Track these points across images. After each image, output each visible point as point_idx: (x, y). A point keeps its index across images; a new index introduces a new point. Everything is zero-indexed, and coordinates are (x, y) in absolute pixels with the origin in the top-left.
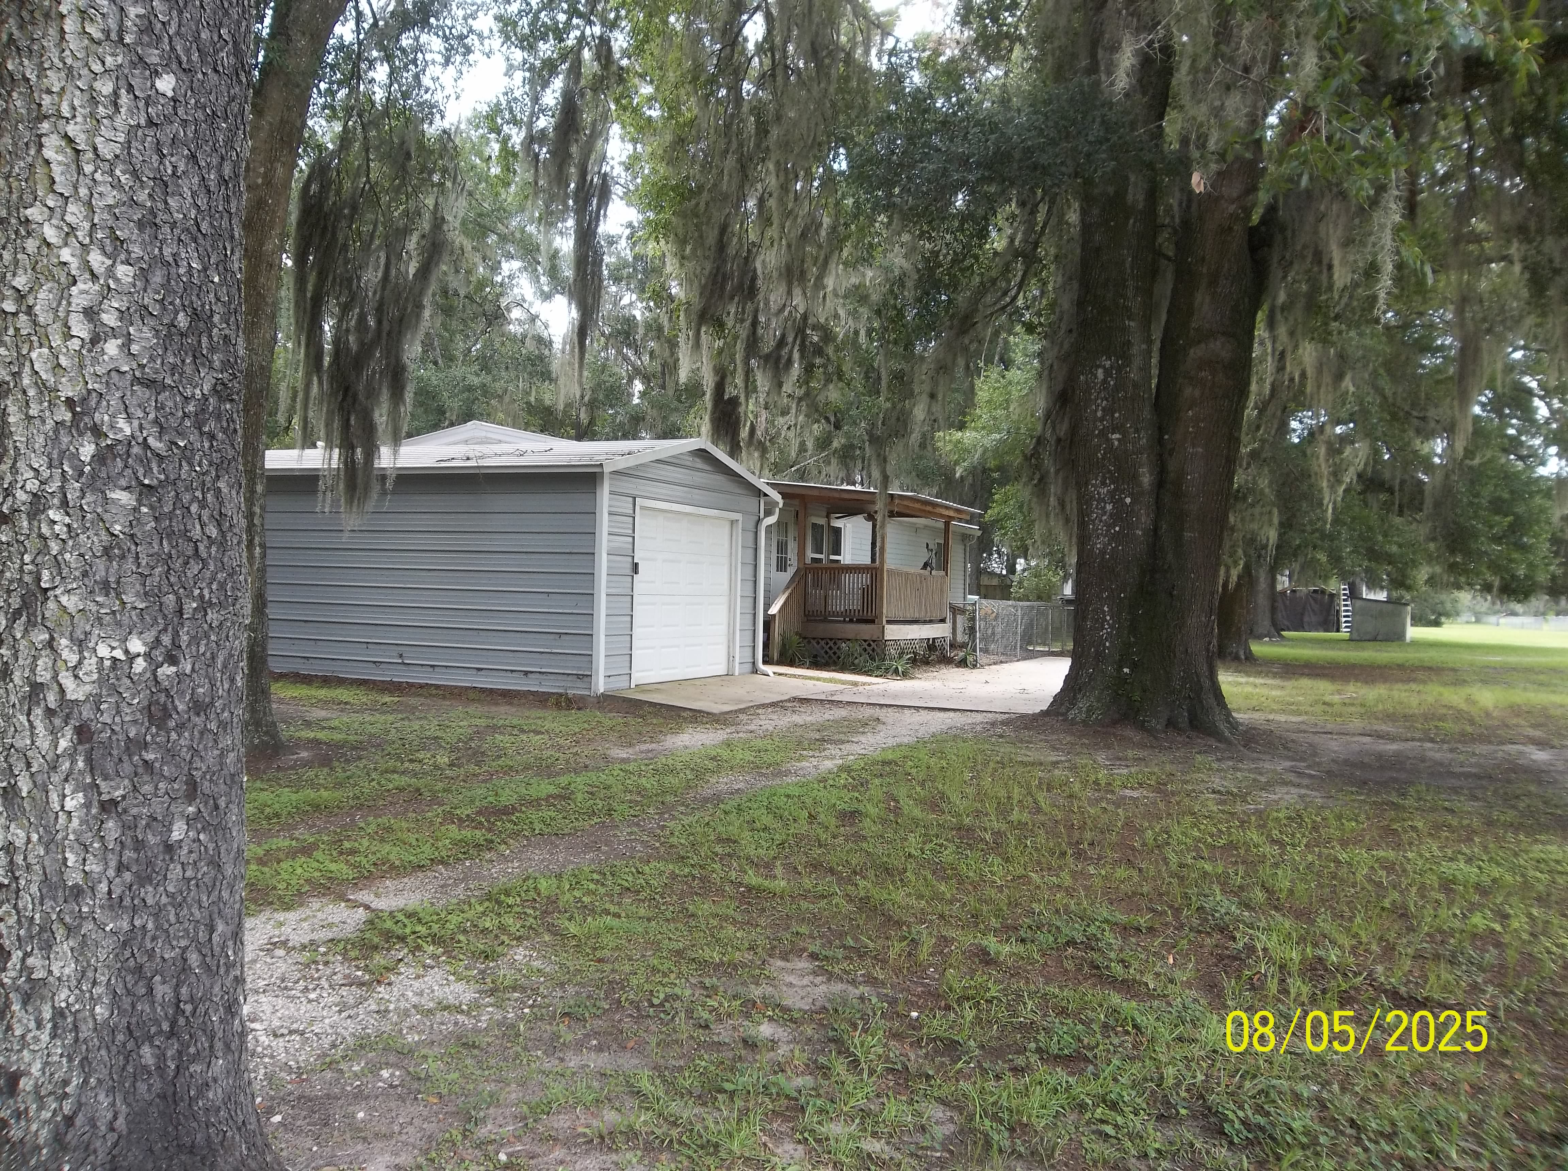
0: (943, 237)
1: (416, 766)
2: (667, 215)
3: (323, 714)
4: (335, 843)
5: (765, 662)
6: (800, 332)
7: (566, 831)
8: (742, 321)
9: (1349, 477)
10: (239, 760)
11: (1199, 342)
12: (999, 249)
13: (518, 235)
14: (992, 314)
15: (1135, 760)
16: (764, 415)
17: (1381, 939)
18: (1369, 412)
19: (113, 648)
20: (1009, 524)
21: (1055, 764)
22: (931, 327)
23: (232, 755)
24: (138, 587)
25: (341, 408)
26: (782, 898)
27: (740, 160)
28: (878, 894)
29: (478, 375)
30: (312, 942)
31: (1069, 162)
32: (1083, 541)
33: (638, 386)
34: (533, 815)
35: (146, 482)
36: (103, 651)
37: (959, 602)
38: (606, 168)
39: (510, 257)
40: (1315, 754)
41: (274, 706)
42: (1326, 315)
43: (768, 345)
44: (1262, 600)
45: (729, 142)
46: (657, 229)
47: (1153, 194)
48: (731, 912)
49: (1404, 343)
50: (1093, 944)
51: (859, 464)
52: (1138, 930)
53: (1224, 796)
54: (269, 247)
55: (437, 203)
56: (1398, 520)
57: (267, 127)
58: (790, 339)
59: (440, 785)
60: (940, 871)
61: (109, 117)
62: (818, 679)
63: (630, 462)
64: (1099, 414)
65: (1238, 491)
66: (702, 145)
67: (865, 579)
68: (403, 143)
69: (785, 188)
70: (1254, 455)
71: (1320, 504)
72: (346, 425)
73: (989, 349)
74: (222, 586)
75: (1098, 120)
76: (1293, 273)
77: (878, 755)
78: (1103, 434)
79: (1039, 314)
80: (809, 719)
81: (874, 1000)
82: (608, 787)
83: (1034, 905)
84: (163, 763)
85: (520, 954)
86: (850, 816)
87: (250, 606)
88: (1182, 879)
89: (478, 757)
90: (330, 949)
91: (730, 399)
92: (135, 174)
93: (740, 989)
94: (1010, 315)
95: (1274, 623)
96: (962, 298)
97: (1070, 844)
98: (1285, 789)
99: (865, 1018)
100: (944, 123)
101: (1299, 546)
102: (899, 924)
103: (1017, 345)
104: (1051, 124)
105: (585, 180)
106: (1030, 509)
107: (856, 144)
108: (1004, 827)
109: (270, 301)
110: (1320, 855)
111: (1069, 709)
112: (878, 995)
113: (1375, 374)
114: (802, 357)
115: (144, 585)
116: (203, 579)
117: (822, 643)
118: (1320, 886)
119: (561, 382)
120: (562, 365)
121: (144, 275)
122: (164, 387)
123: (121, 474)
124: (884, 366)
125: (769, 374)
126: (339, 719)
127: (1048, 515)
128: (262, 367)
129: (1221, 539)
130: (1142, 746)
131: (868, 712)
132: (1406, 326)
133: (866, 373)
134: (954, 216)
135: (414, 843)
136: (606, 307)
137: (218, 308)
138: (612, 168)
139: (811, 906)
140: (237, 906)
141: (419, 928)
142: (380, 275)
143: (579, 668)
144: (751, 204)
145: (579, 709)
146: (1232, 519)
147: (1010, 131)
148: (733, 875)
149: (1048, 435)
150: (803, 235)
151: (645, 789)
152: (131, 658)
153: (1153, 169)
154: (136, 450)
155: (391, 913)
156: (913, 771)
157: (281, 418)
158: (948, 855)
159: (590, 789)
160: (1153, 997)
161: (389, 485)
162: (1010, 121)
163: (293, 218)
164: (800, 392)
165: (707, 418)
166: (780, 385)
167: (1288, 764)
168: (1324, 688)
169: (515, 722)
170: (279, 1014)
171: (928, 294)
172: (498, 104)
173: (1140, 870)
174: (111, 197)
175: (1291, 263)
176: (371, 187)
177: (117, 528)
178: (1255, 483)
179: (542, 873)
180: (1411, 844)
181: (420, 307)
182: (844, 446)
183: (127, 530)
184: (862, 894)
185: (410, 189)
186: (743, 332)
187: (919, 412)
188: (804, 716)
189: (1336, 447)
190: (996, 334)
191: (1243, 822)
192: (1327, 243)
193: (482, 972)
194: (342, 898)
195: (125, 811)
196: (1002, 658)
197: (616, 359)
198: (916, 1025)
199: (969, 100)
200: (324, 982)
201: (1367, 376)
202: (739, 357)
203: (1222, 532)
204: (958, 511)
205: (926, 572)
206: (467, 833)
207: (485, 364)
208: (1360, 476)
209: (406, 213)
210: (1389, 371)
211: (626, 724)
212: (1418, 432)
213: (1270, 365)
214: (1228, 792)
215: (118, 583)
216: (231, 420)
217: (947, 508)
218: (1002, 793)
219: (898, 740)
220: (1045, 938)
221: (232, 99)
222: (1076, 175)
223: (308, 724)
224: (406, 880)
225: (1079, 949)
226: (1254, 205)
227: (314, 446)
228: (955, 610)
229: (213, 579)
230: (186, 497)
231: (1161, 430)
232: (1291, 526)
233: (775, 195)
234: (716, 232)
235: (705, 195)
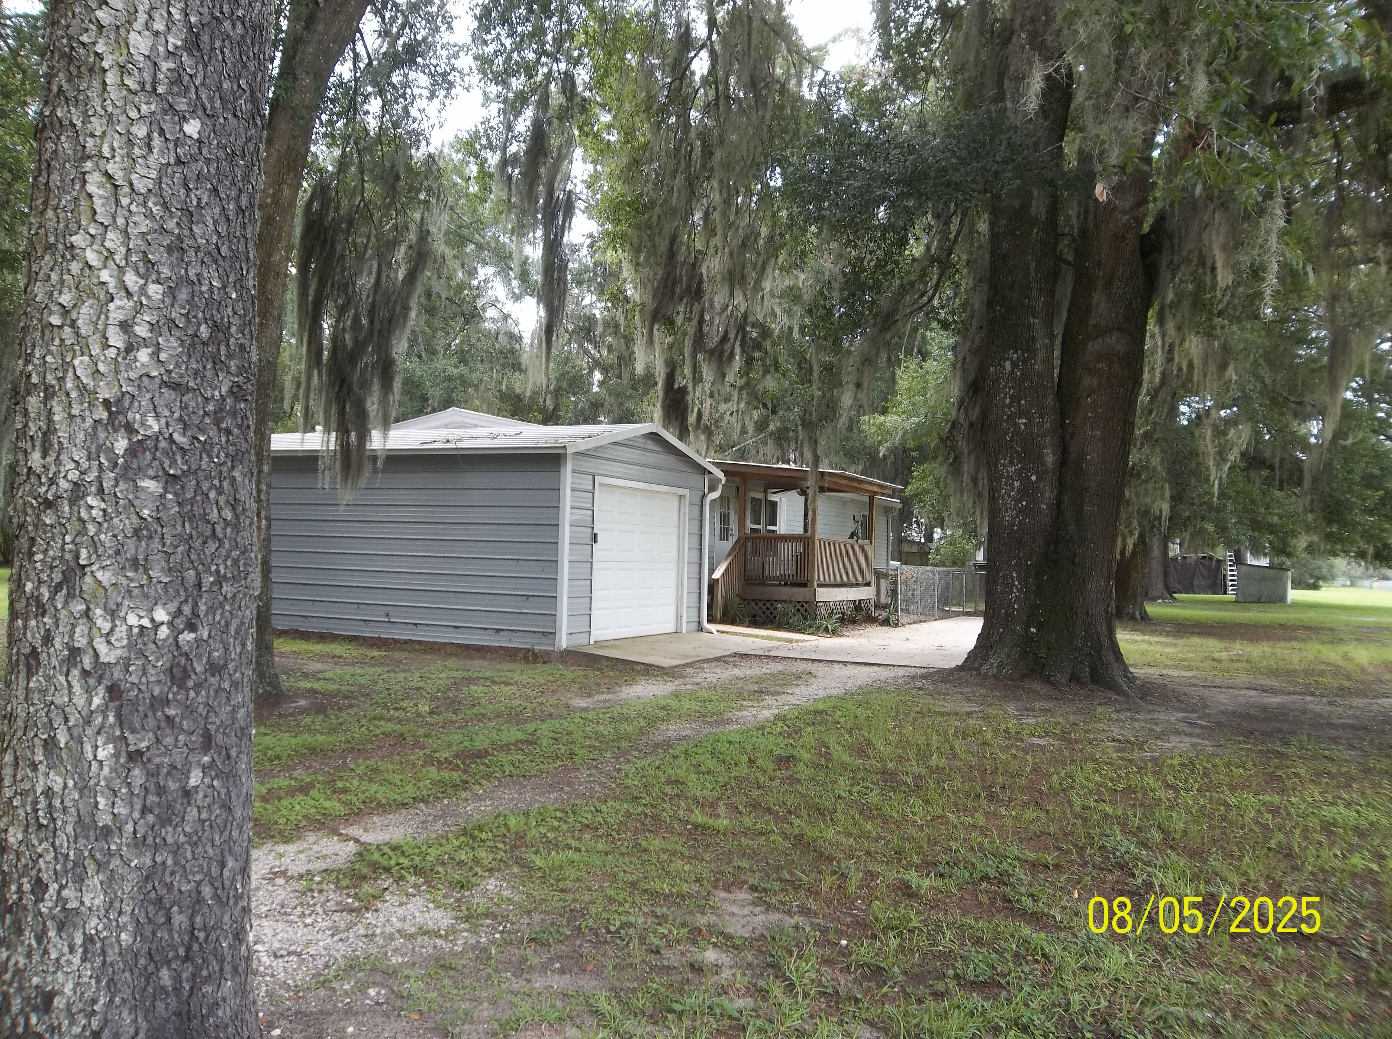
0: (867, 246)
1: (400, 714)
2: (623, 228)
3: (319, 666)
4: (329, 782)
5: (709, 621)
6: (741, 329)
7: (533, 773)
8: (690, 320)
9: (1233, 456)
10: (248, 715)
11: (1097, 337)
12: (917, 255)
13: (493, 244)
14: (911, 313)
15: (1041, 710)
16: (709, 401)
17: (1268, 877)
18: (1251, 398)
19: (141, 617)
20: (927, 498)
21: (969, 714)
22: (856, 324)
23: (242, 711)
24: (163, 563)
25: (338, 397)
26: (724, 835)
27: (688, 179)
28: (811, 832)
29: (456, 367)
30: (308, 872)
31: (979, 179)
32: (994, 514)
33: (598, 376)
34: (504, 758)
35: (172, 472)
36: (132, 620)
37: (882, 567)
38: (569, 187)
39: (485, 263)
40: (1205, 706)
41: (277, 659)
42: (1210, 312)
43: (713, 341)
44: (1156, 565)
45: (678, 164)
46: (613, 239)
47: (1054, 206)
48: (679, 847)
49: (1281, 336)
50: (1005, 879)
51: (793, 445)
52: (1046, 866)
53: (1124, 745)
54: (276, 258)
55: (422, 219)
56: (1278, 494)
57: (275, 154)
58: (732, 336)
59: (421, 731)
60: (868, 812)
61: (144, 157)
62: (757, 637)
63: (591, 444)
64: (1007, 401)
65: (1133, 469)
66: (655, 166)
67: (798, 547)
68: (393, 166)
69: (727, 202)
70: (1147, 436)
71: (1207, 480)
72: (342, 412)
73: (908, 342)
74: (236, 562)
75: (1005, 143)
76: (1179, 275)
77: (810, 706)
78: (1011, 419)
79: (953, 313)
80: (748, 672)
81: (808, 929)
82: (569, 734)
83: (951, 843)
84: (183, 718)
85: (492, 884)
86: (786, 761)
87: (259, 579)
88: (1085, 820)
89: (455, 705)
90: (324, 878)
91: (679, 388)
92: (165, 206)
93: (688, 918)
94: (927, 314)
95: (1167, 587)
96: (884, 300)
97: (983, 787)
98: (1178, 739)
99: (799, 945)
100: (868, 146)
101: (1189, 518)
102: (830, 859)
103: (933, 339)
104: (962, 146)
105: (552, 197)
106: (946, 486)
107: (790, 164)
108: (924, 771)
109: (277, 305)
110: (1211, 799)
111: (981, 665)
112: (812, 924)
113: (1256, 363)
114: (743, 351)
115: (168, 562)
116: (220, 557)
117: (760, 604)
118: (1211, 827)
119: (530, 372)
120: (531, 357)
121: (172, 292)
122: (188, 389)
123: (149, 466)
124: (817, 358)
125: (714, 365)
126: (333, 671)
127: (962, 492)
128: (269, 362)
129: (1118, 513)
130: (1049, 698)
131: (801, 666)
132: (1283, 320)
133: (799, 364)
134: (876, 227)
135: (399, 783)
136: (570, 307)
137: (235, 321)
138: (575, 185)
139: (751, 843)
140: (245, 844)
141: (402, 860)
142: (372, 280)
143: (545, 627)
144: (698, 216)
145: (544, 663)
146: (1127, 494)
147: (926, 154)
148: (681, 814)
149: (961, 420)
150: (744, 245)
151: (603, 735)
152: (157, 626)
153: (1054, 186)
154: (163, 444)
155: (378, 846)
156: (842, 720)
157: (286, 406)
158: (874, 797)
159: (554, 735)
160: (1060, 929)
161: (380, 464)
162: (925, 144)
163: (298, 231)
164: (740, 382)
165: (659, 405)
166: (724, 376)
167: (1180, 715)
168: (1213, 646)
169: (488, 674)
170: (279, 937)
171: (854, 296)
172: (477, 131)
173: (1047, 811)
174: (145, 225)
175: (1179, 267)
176: (366, 205)
177: (146, 513)
178: (1148, 461)
179: (511, 811)
180: (1294, 789)
181: (407, 309)
182: (779, 430)
183: (154, 514)
184: (797, 831)
185: (399, 206)
186: (691, 329)
187: (847, 399)
188: (744, 670)
189: (1221, 430)
190: (915, 330)
191: (1140, 768)
192: (1210, 248)
193: (458, 900)
194: (335, 832)
195: (149, 760)
196: (921, 618)
197: (578, 352)
198: (846, 952)
199: (890, 126)
200: (319, 909)
201: (1248, 366)
202: (687, 351)
203: (1118, 506)
204: (881, 486)
205: (853, 541)
206: (445, 775)
207: (463, 357)
208: (1243, 454)
209: (396, 227)
210: (1269, 362)
211: (586, 677)
212: (1296, 415)
213: (1159, 357)
214: (1128, 741)
215: (146, 560)
216: (245, 417)
217: (871, 484)
218: (922, 741)
219: (828, 692)
220: (961, 873)
221: (249, 140)
222: (985, 191)
223: (306, 676)
224: (391, 816)
225: (992, 884)
226: (1145, 215)
227: (313, 430)
228: (879, 575)
229: (227, 557)
230: (205, 486)
231: (1063, 414)
232: (1181, 500)
233: (719, 209)
234: (667, 242)
235: (657, 210)
